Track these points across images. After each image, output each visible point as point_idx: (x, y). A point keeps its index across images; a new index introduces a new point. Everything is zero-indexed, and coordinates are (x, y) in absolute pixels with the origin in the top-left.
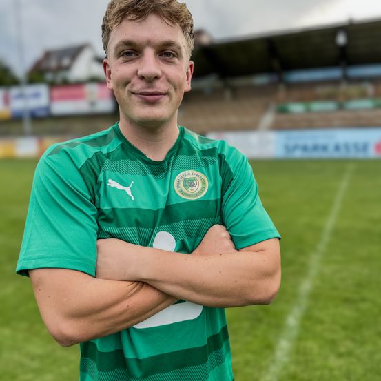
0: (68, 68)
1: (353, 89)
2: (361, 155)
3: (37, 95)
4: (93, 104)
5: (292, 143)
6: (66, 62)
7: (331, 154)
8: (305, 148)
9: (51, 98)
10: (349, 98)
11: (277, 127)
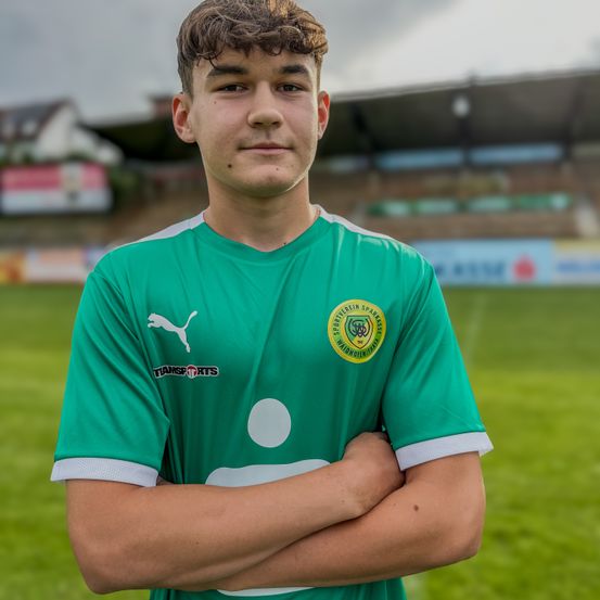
1: (480, 182)
2: (493, 281)
4: (73, 195)
10: (475, 194)
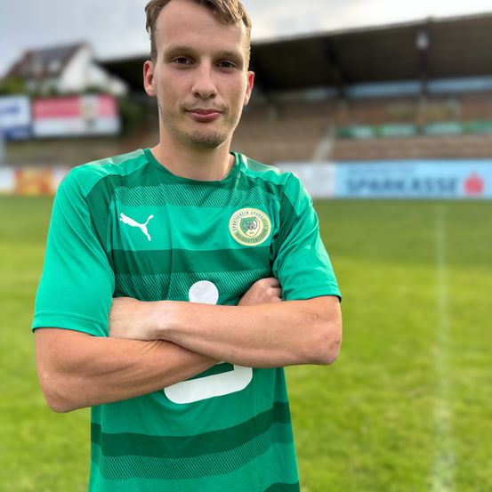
0: (57, 75)
1: (436, 109)
2: (447, 195)
3: (14, 110)
4: (90, 122)
5: (357, 178)
6: (54, 66)
7: (409, 192)
8: (374, 185)
9: (34, 115)
10: (431, 120)
11: (337, 157)
